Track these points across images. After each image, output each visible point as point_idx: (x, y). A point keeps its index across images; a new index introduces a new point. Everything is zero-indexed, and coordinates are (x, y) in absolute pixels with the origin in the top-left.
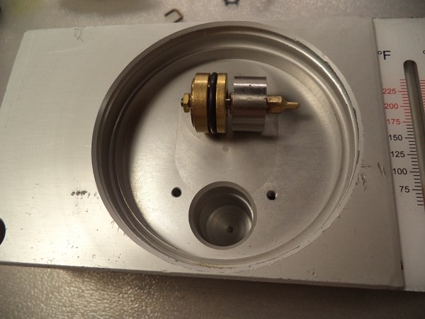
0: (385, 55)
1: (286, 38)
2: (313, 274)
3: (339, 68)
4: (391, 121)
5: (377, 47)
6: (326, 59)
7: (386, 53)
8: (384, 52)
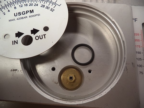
0: (135, 20)
1: (98, 11)
2: (107, 105)
3: (118, 24)
4: (137, 46)
5: (132, 17)
6: (114, 20)
7: (136, 19)
8: (135, 19)
